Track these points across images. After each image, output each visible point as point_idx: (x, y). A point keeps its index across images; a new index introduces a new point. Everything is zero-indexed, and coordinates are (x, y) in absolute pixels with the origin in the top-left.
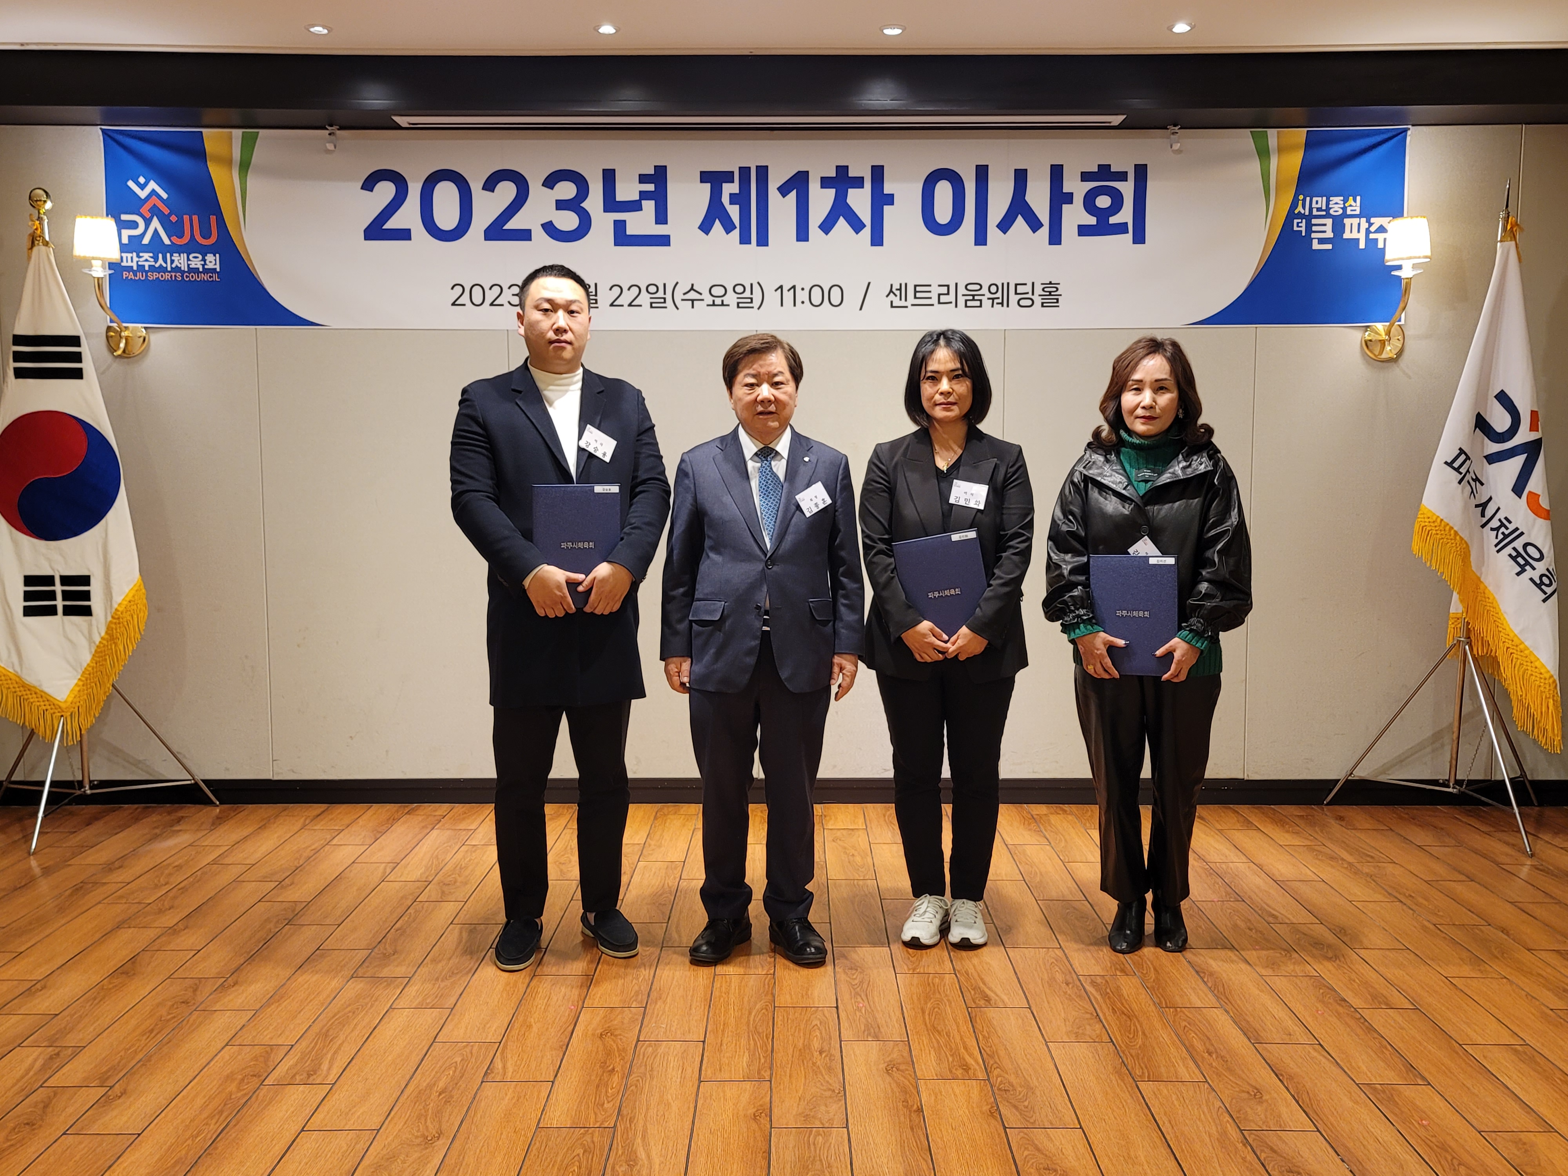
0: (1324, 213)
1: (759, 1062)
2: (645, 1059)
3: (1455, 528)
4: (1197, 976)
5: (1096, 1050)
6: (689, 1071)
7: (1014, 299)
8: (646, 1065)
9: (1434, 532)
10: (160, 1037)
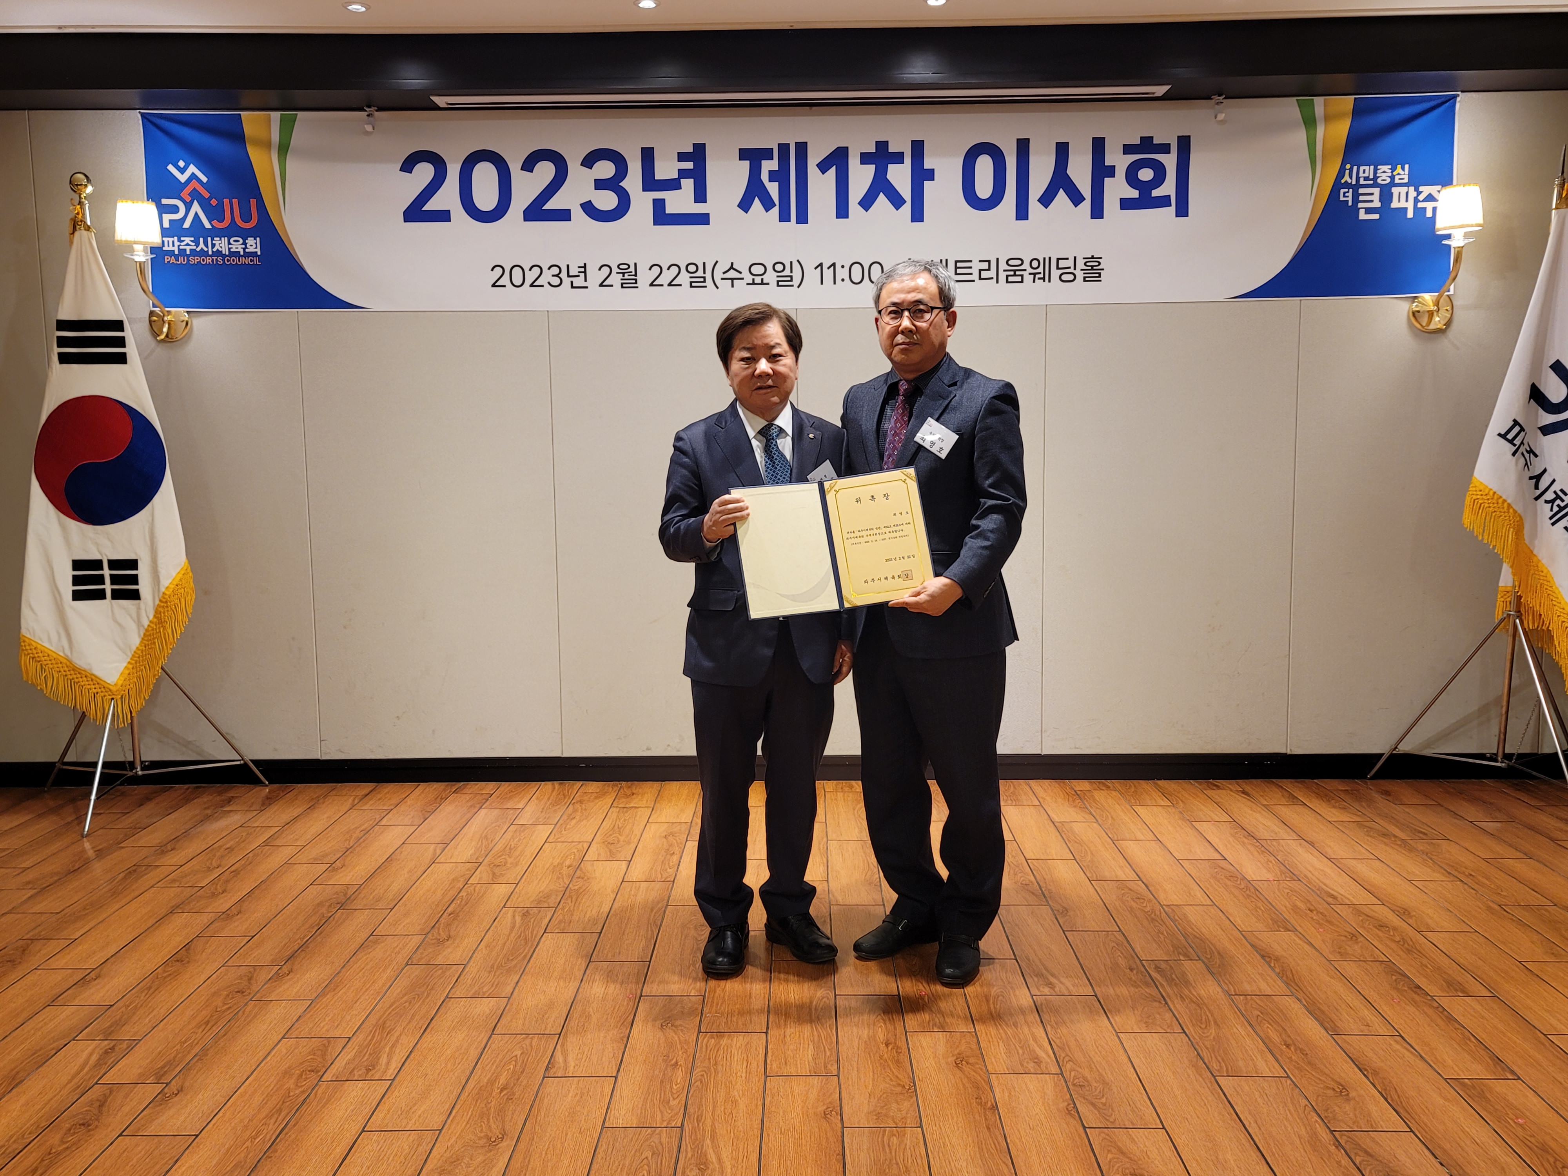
0: (1371, 182)
1: (825, 1055)
2: (708, 1052)
3: (1509, 501)
4: (1262, 961)
5: (1169, 1042)
6: (754, 1065)
7: (1055, 273)
8: (709, 1059)
9: (1487, 505)
10: (216, 1029)
